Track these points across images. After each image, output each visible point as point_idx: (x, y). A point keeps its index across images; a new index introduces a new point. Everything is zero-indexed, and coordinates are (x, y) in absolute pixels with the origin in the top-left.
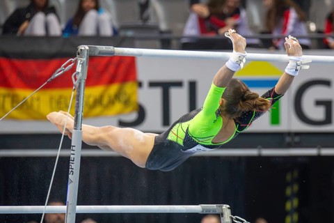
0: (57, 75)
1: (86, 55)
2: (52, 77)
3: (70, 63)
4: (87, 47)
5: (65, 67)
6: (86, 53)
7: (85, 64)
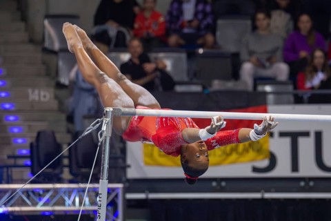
0: (86, 133)
1: (110, 115)
2: (83, 135)
3: (98, 122)
4: (111, 109)
5: (93, 126)
6: (110, 113)
7: (110, 123)
